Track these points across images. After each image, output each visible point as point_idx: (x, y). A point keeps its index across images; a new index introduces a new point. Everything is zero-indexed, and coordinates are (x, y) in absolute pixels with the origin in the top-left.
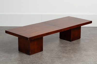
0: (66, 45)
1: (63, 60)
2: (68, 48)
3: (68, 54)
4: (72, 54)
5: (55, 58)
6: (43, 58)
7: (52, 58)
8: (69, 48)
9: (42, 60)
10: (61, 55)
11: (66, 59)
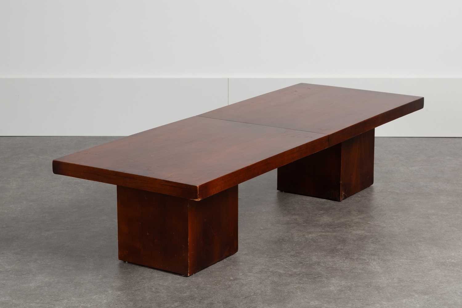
0: (342, 220)
1: (332, 288)
2: (354, 232)
3: (356, 256)
4: (376, 257)
5: (291, 275)
6: (235, 279)
7: (276, 279)
8: (359, 232)
9: (230, 287)
10: (318, 264)
11: (343, 283)
